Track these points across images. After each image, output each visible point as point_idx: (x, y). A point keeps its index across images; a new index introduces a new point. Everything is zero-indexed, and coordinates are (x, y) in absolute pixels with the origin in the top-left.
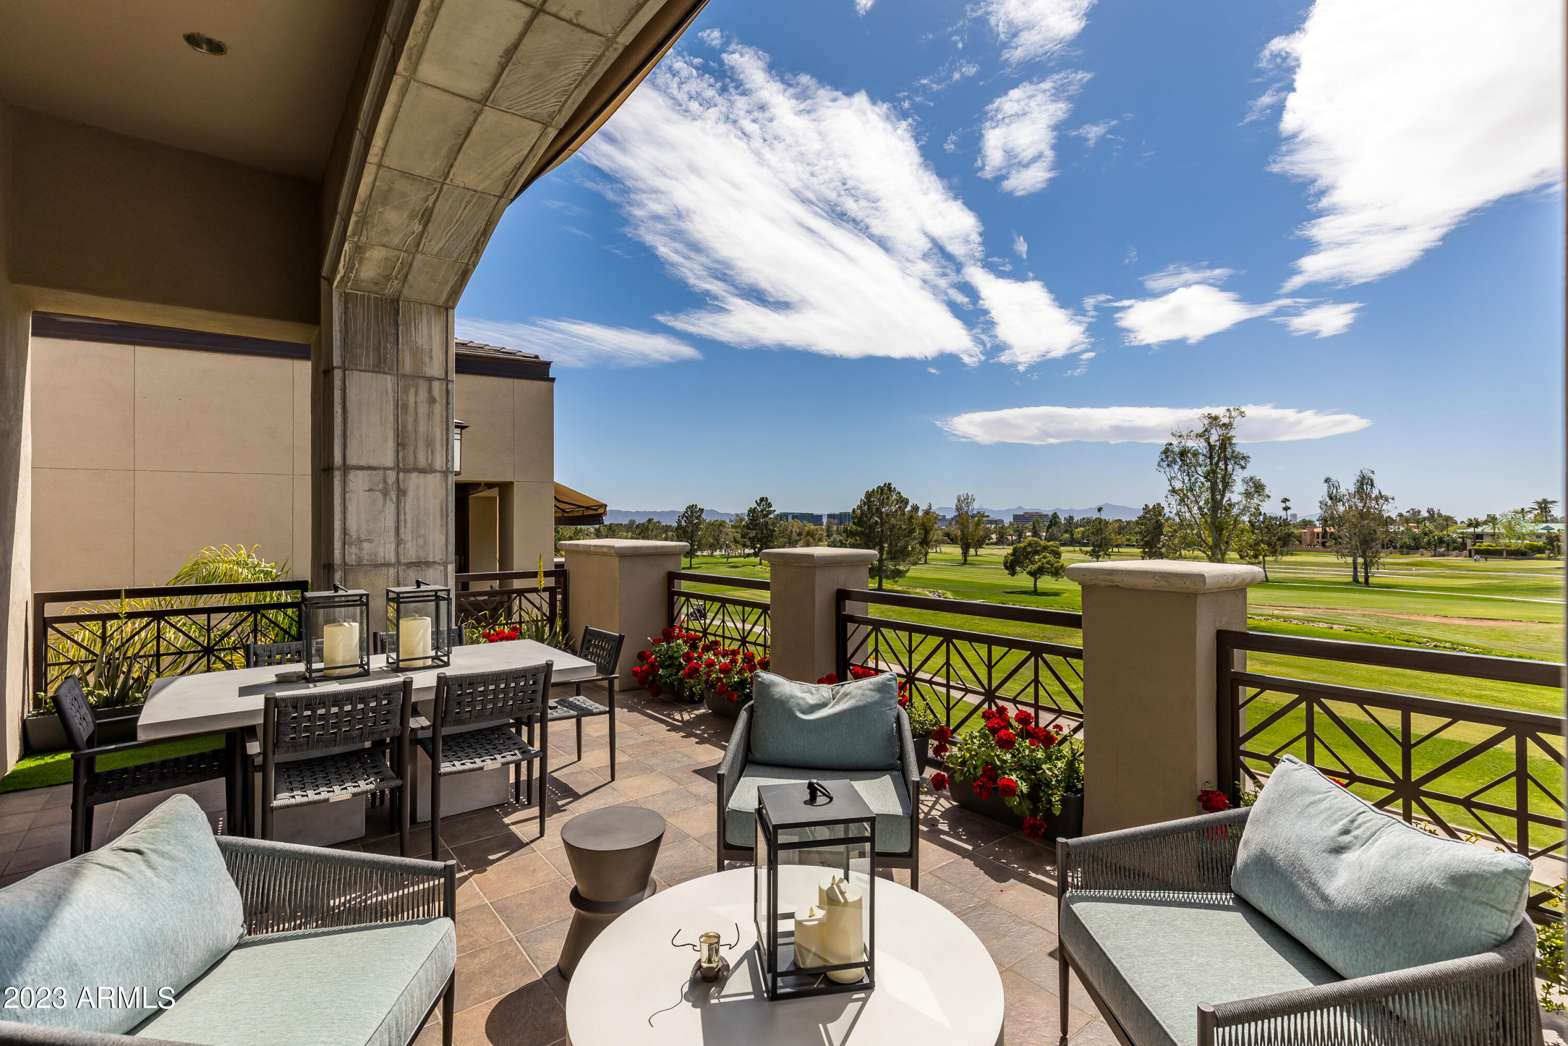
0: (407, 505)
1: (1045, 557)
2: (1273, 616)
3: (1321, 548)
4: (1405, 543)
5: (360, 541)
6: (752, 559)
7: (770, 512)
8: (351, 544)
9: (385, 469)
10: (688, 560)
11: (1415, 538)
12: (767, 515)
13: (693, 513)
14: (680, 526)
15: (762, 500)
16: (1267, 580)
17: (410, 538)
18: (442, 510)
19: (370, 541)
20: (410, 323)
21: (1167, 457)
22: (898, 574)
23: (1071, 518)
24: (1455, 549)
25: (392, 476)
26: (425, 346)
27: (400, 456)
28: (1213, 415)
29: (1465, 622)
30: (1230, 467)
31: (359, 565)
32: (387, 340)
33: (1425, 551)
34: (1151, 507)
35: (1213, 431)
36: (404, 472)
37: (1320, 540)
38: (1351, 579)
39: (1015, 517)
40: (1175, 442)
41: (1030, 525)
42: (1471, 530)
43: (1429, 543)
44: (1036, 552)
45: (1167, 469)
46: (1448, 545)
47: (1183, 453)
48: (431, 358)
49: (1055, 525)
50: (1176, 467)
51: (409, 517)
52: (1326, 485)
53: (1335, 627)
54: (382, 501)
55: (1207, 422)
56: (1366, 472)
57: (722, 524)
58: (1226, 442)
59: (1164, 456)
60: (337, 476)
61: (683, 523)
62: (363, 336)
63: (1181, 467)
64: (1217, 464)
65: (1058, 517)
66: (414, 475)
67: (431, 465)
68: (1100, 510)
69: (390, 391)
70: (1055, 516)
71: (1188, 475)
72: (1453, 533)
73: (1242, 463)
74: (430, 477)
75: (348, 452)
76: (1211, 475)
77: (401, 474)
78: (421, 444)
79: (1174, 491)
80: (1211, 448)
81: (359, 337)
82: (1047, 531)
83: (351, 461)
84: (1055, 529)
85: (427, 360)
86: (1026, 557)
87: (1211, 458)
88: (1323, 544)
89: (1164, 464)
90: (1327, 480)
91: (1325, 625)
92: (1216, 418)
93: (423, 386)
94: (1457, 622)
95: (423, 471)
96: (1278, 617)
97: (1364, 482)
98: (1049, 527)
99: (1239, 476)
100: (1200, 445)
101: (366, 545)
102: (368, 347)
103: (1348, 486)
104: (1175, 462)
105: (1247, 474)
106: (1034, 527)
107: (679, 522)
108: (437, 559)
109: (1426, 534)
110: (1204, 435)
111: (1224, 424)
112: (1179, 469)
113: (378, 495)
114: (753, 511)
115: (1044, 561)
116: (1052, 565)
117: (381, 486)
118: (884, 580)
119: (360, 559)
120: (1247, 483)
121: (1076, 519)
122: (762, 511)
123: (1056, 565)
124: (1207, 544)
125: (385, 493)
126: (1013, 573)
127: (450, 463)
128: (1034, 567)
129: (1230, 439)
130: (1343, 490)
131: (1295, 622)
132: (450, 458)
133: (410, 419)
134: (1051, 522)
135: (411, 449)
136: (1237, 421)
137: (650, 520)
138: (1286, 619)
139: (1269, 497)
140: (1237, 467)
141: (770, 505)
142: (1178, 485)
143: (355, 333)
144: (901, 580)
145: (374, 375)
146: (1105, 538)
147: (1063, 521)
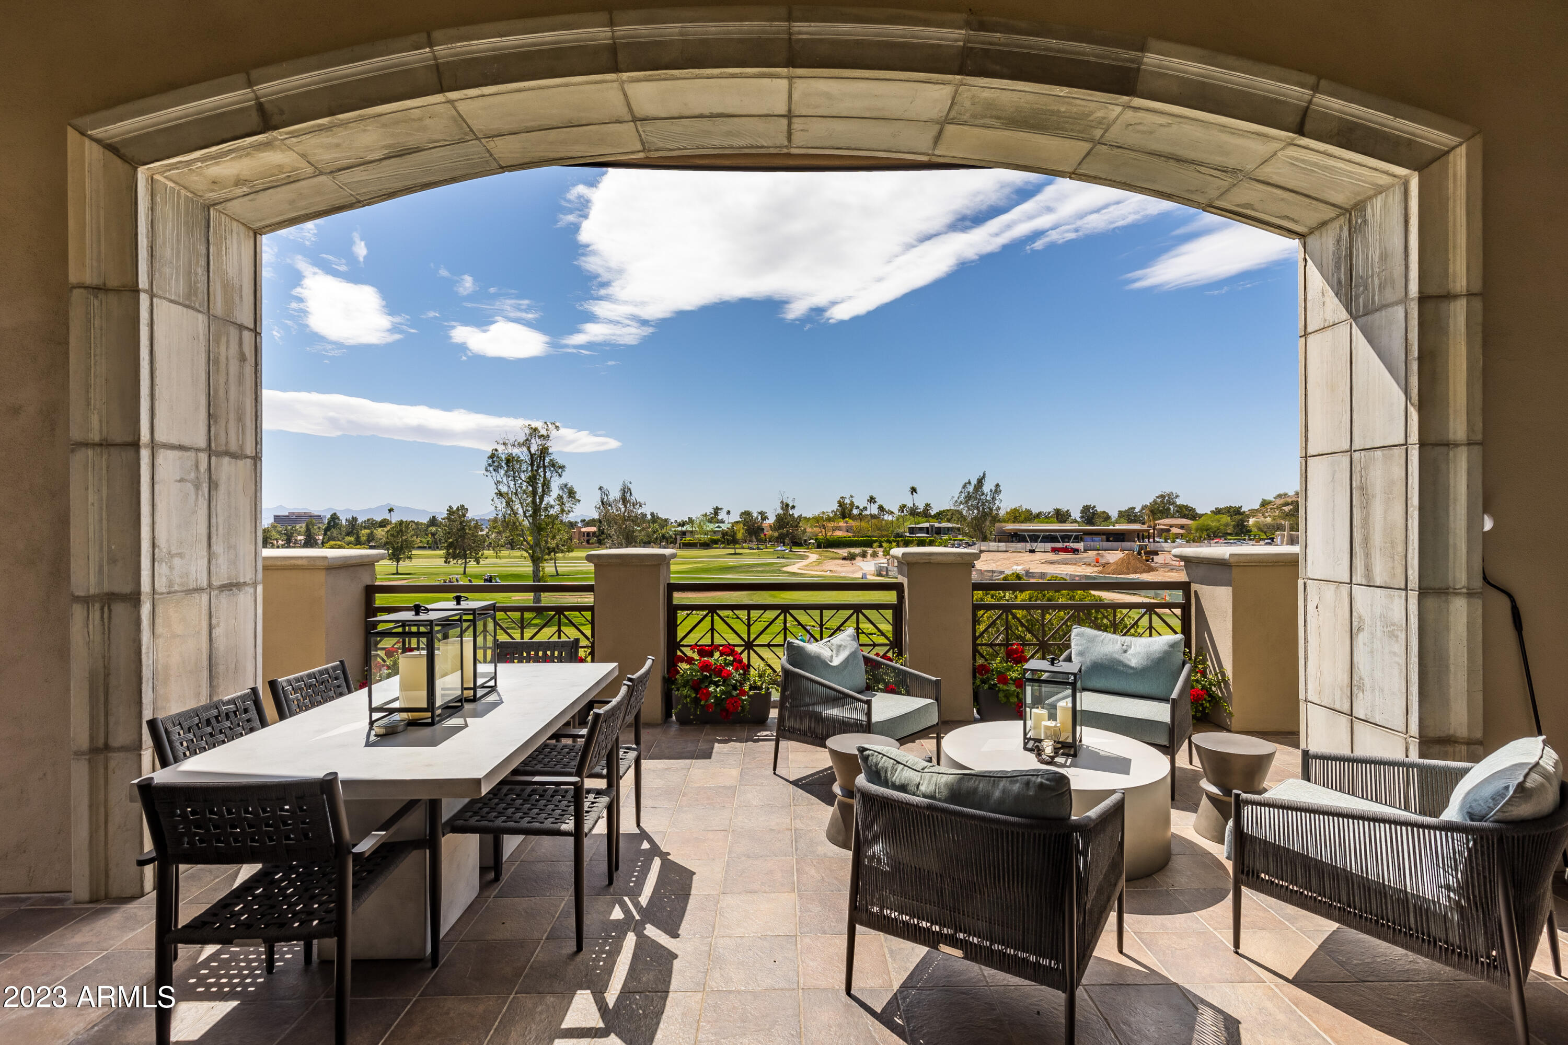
0: (219, 503)
3: (587, 545)
5: (171, 555)
8: (162, 560)
9: (197, 450)
16: (558, 574)
17: (222, 550)
18: (251, 511)
19: (181, 555)
20: (221, 243)
21: (493, 462)
23: (355, 519)
24: (671, 543)
25: (203, 457)
26: (236, 281)
27: (212, 433)
28: (533, 426)
30: (548, 474)
31: (169, 593)
32: (198, 262)
34: (455, 509)
35: (533, 441)
36: (217, 456)
37: (586, 538)
39: (277, 518)
40: (501, 448)
41: (301, 527)
42: (680, 528)
45: (494, 473)
46: (667, 540)
47: (510, 460)
48: (241, 297)
49: (334, 527)
50: (502, 472)
51: (220, 520)
52: (599, 491)
54: (194, 497)
55: (528, 432)
56: (626, 482)
58: (544, 451)
59: (490, 461)
60: (145, 454)
62: (172, 249)
63: (506, 472)
64: (537, 471)
65: (338, 518)
66: (226, 460)
67: (242, 447)
68: (391, 510)
69: (201, 337)
70: (334, 517)
71: (514, 480)
72: (671, 531)
73: (560, 471)
74: (241, 463)
75: (156, 421)
76: (532, 480)
77: (213, 459)
78: (232, 416)
79: (500, 494)
80: (532, 455)
81: (168, 251)
82: (325, 534)
83: (160, 437)
84: (335, 532)
85: (237, 299)
87: (532, 465)
88: (588, 542)
89: (491, 469)
90: (600, 488)
92: (535, 430)
93: (234, 332)
95: (233, 456)
97: (626, 492)
98: (327, 529)
99: (556, 484)
100: (522, 453)
101: (177, 561)
102: (178, 268)
103: (615, 494)
104: (502, 467)
105: (562, 481)
106: (308, 529)
108: (248, 580)
110: (527, 443)
111: (542, 436)
112: (505, 474)
113: (189, 487)
117: (193, 475)
119: (171, 584)
120: (563, 489)
121: (360, 521)
124: (528, 543)
125: (197, 487)
127: (259, 446)
129: (547, 449)
130: (611, 498)
132: (259, 440)
133: (222, 381)
134: (329, 523)
135: (223, 423)
136: (554, 433)
139: (579, 501)
140: (555, 474)
142: (504, 489)
143: (164, 243)
145: (185, 309)
146: (406, 540)
147: (344, 522)
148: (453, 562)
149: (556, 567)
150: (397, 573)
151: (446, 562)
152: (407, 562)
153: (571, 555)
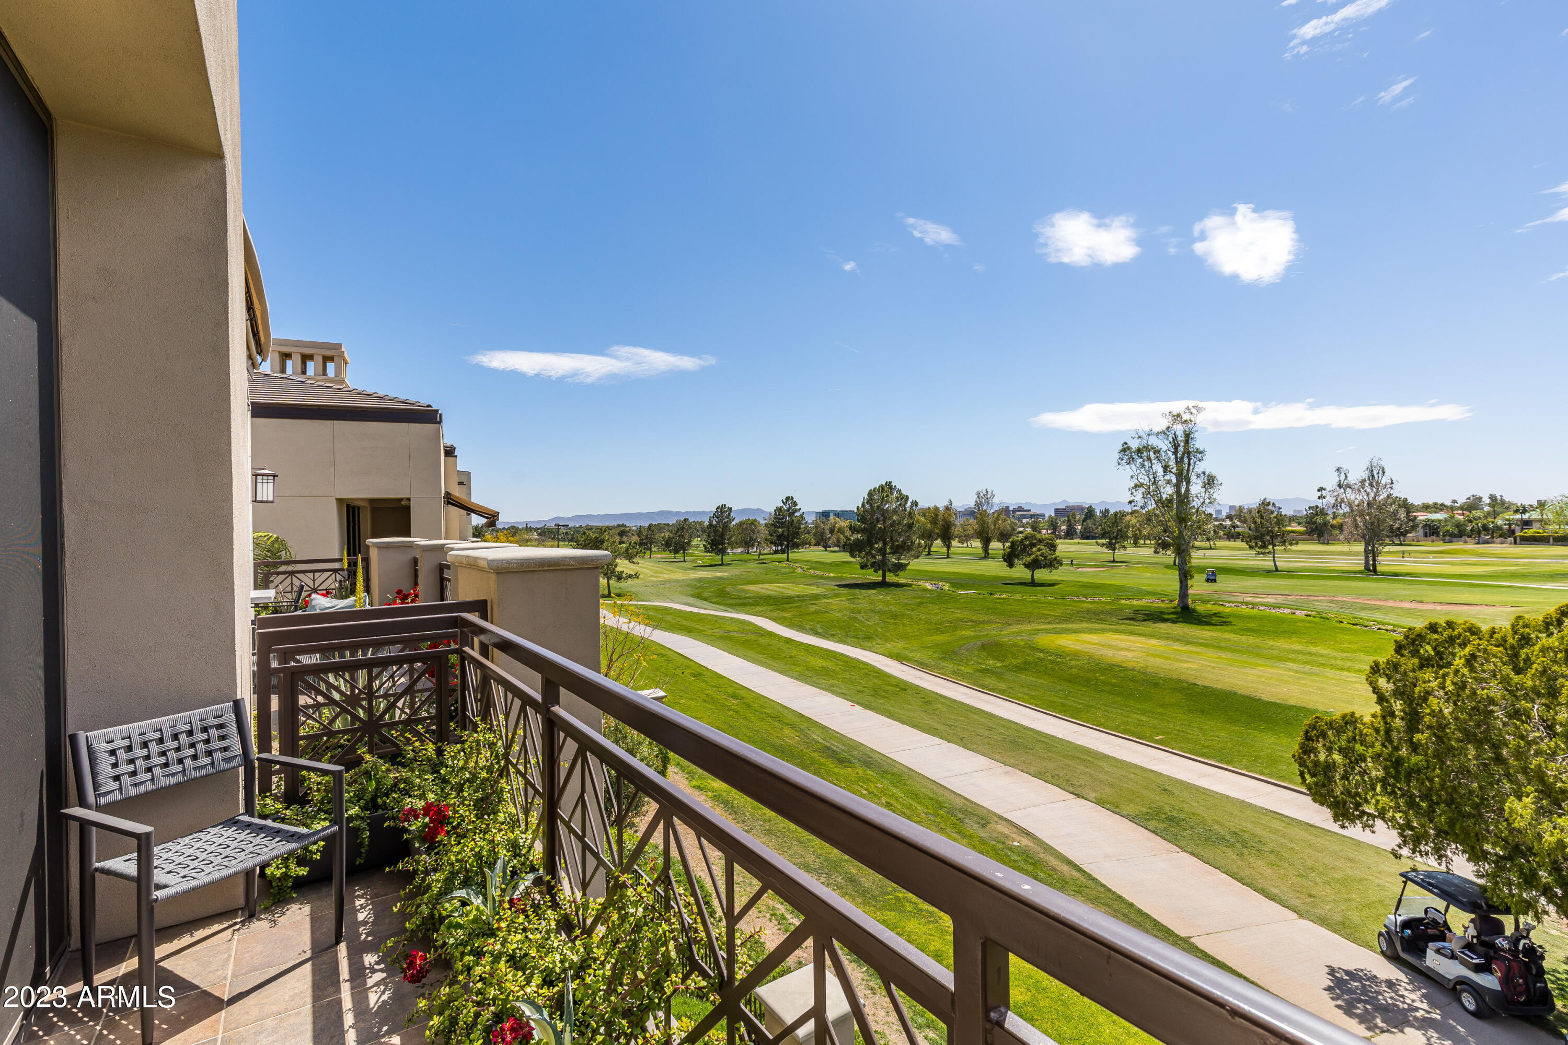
1: (1039, 550)
2: (1243, 603)
4: (1448, 531)
6: (780, 556)
7: (796, 511)
10: (720, 557)
11: (1458, 525)
12: (793, 513)
13: (723, 512)
14: (711, 525)
15: (788, 499)
16: (1277, 570)
22: (900, 567)
24: (1502, 536)
28: (1174, 412)
29: (1439, 607)
33: (1469, 539)
35: (1176, 427)
38: (1363, 568)
42: (1519, 516)
43: (1472, 530)
44: (1033, 545)
46: (1493, 532)
47: (1141, 451)
49: (1090, 518)
53: (1298, 612)
55: (1169, 418)
57: (753, 523)
58: (1189, 437)
59: (1122, 455)
61: (714, 523)
72: (1499, 520)
73: (1199, 456)
82: (1082, 525)
86: (1024, 550)
91: (1290, 611)
92: (1177, 415)
94: (1431, 607)
96: (1247, 604)
97: (1375, 471)
98: (1085, 520)
103: (1357, 475)
104: (1133, 459)
107: (710, 522)
109: (1470, 521)
111: (1186, 421)
114: (779, 510)
115: (1039, 553)
116: (1045, 557)
118: (888, 574)
122: (788, 510)
123: (1049, 557)
126: (1011, 565)
128: (1029, 559)
129: (1193, 434)
131: (1262, 608)
134: (1086, 515)
136: (1198, 418)
137: (685, 520)
138: (1254, 606)
141: (795, 504)
144: (901, 573)
146: (1120, 530)
147: (1098, 514)
148: (1162, 552)
149: (1274, 561)
150: (1114, 561)
151: (1155, 552)
152: (1122, 551)
153: (1294, 548)
